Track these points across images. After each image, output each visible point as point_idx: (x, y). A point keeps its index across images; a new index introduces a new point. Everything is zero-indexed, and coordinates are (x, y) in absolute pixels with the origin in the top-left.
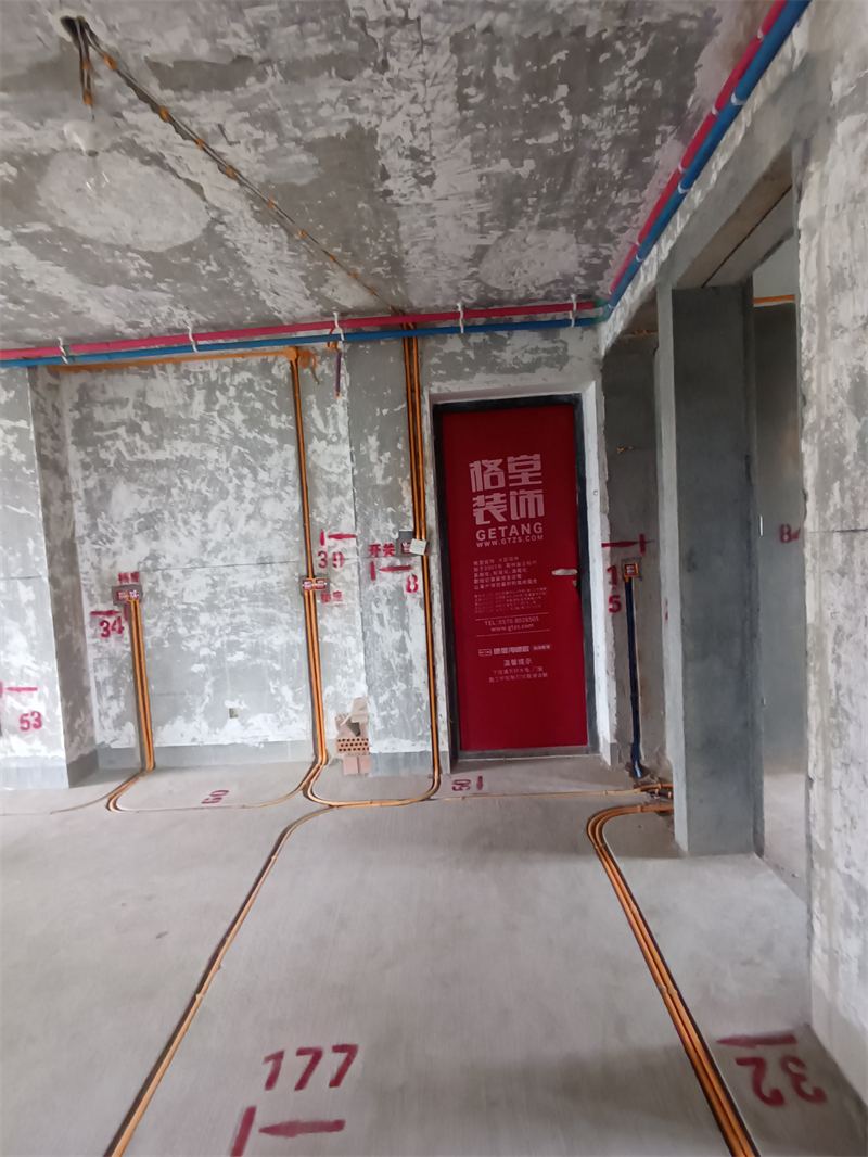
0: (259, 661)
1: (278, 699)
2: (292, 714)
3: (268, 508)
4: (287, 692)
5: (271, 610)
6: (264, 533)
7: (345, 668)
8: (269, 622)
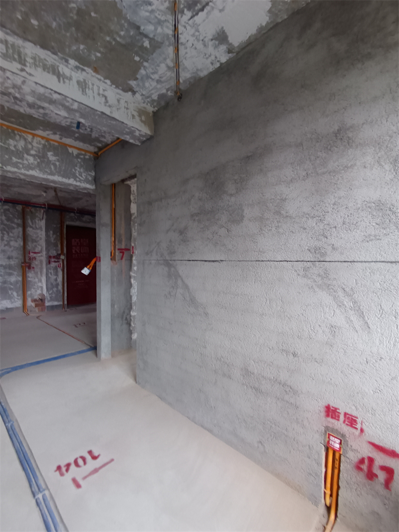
0: (6, 285)
1: (12, 296)
2: (16, 300)
3: (12, 243)
4: (15, 294)
5: (11, 271)
6: (10, 249)
7: (35, 287)
8: (10, 274)
